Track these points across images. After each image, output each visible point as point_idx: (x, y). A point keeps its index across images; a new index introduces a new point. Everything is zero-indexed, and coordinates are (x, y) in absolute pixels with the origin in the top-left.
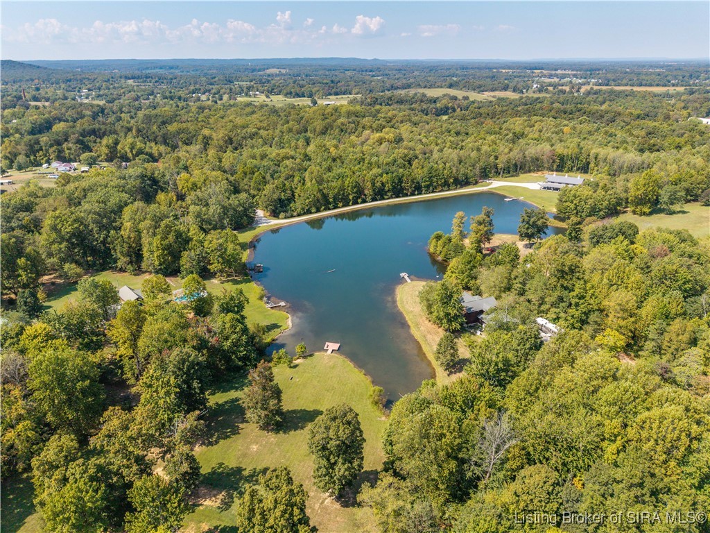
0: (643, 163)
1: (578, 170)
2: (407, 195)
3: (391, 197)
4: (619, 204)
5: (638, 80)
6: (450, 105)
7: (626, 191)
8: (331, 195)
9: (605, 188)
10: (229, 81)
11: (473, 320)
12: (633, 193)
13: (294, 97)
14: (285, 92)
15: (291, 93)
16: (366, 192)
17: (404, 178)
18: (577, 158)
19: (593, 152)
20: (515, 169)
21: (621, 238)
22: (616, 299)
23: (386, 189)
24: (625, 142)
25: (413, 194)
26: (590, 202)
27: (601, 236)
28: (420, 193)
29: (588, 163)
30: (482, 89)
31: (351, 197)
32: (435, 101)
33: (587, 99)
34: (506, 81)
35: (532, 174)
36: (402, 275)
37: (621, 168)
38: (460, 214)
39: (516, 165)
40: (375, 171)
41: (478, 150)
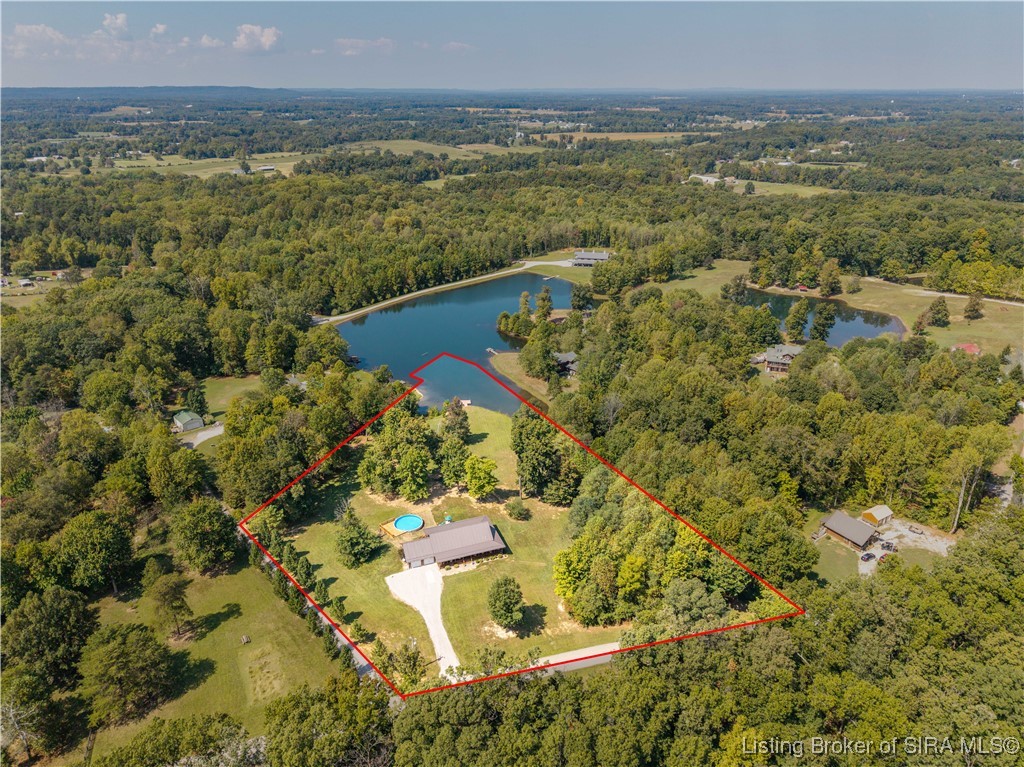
0: (656, 235)
1: (600, 244)
2: (448, 282)
3: (435, 285)
4: (643, 274)
5: (632, 124)
6: (431, 167)
7: (646, 262)
8: (375, 288)
9: (630, 261)
10: (70, 131)
11: (563, 369)
12: (652, 263)
13: (200, 158)
14: (184, 150)
15: (194, 152)
16: (409, 281)
17: (444, 264)
18: (599, 233)
19: (612, 226)
20: (543, 248)
21: (653, 298)
22: (656, 337)
23: (428, 276)
24: (637, 214)
25: (455, 280)
26: (620, 274)
27: (638, 299)
28: (461, 279)
29: (609, 238)
30: (456, 141)
31: (395, 288)
32: (408, 162)
33: (585, 155)
34: (480, 126)
35: (559, 251)
36: (488, 350)
37: (639, 240)
38: (525, 293)
39: (543, 244)
40: (412, 259)
41: (505, 230)
